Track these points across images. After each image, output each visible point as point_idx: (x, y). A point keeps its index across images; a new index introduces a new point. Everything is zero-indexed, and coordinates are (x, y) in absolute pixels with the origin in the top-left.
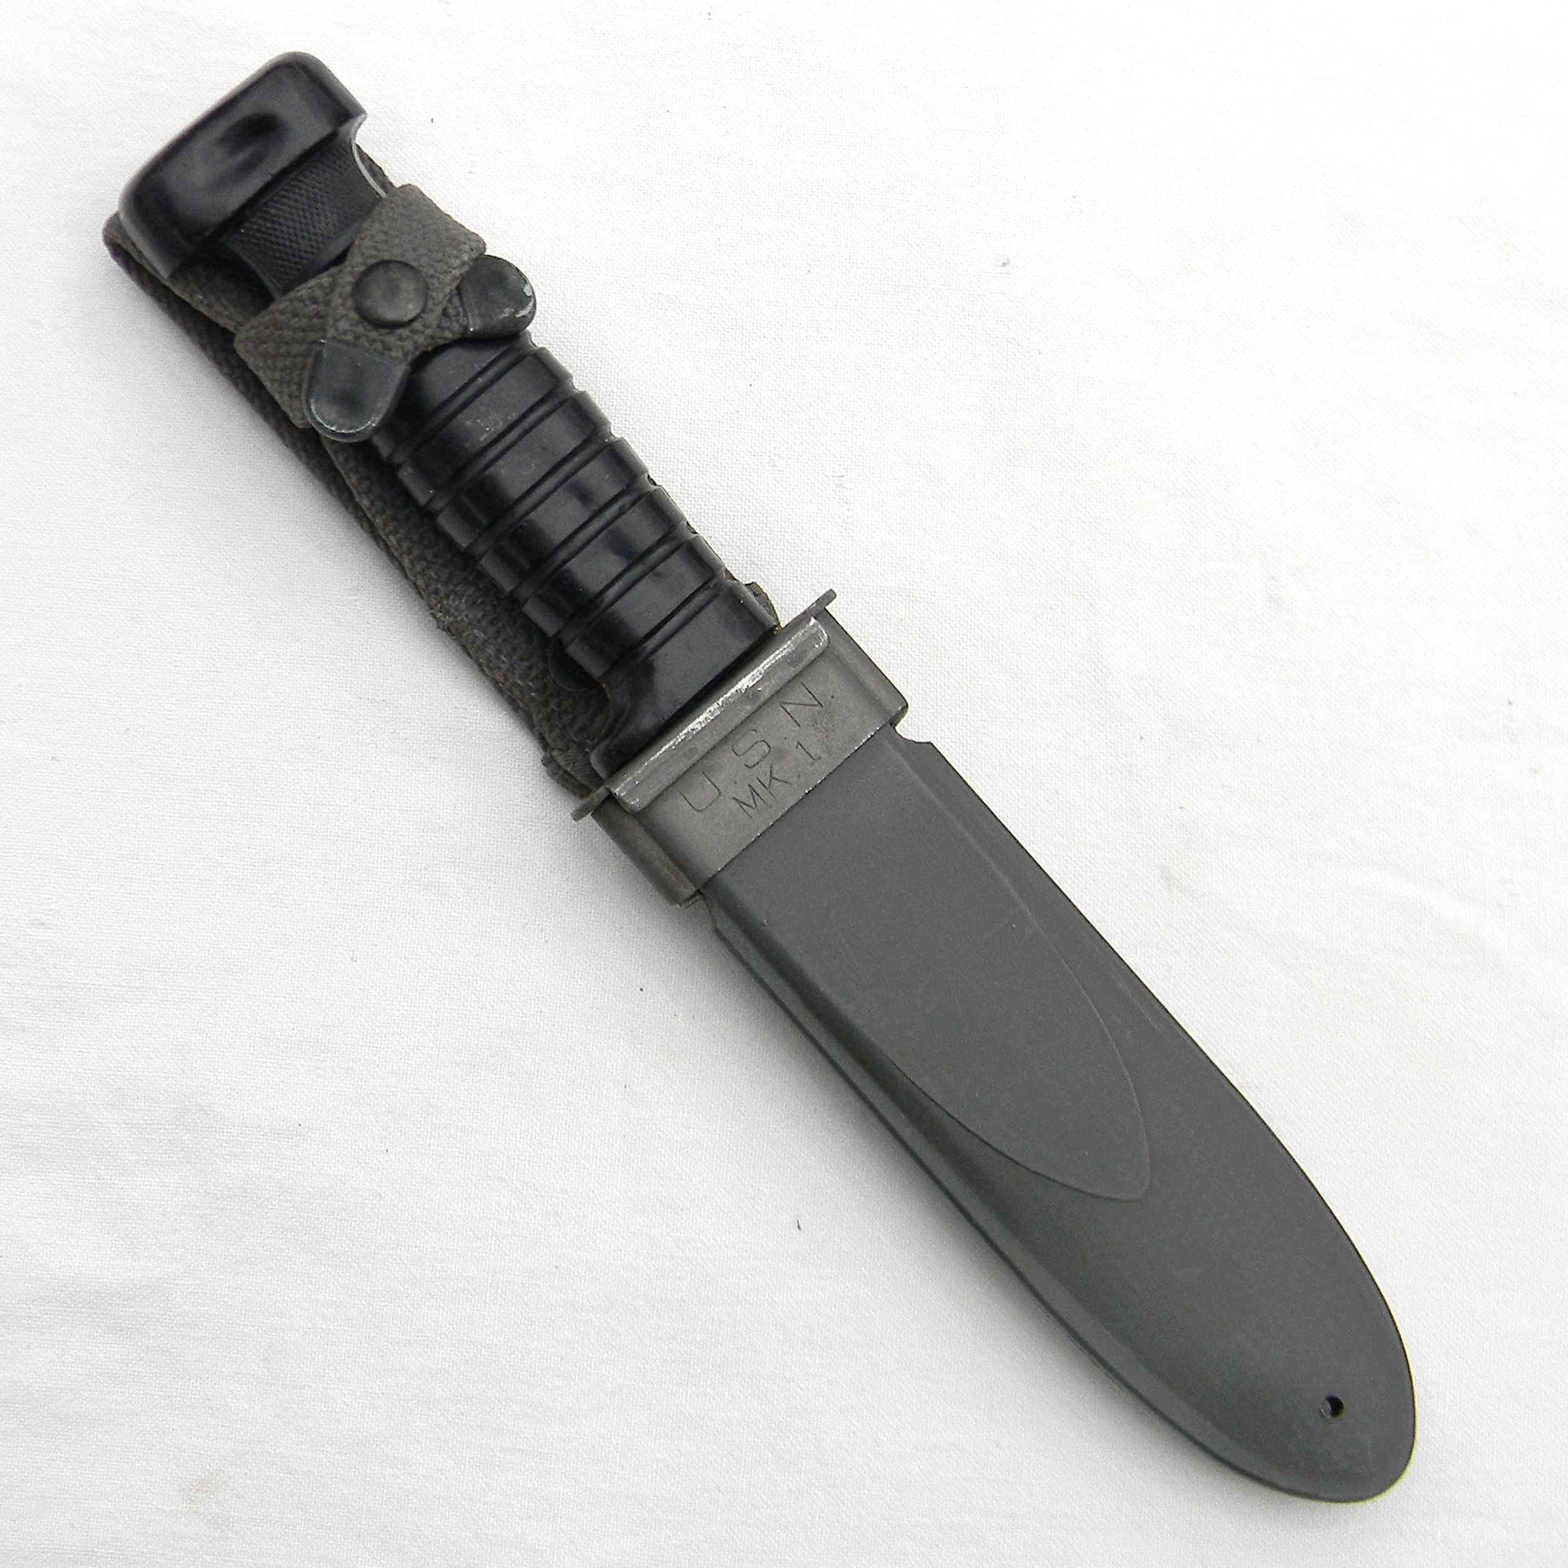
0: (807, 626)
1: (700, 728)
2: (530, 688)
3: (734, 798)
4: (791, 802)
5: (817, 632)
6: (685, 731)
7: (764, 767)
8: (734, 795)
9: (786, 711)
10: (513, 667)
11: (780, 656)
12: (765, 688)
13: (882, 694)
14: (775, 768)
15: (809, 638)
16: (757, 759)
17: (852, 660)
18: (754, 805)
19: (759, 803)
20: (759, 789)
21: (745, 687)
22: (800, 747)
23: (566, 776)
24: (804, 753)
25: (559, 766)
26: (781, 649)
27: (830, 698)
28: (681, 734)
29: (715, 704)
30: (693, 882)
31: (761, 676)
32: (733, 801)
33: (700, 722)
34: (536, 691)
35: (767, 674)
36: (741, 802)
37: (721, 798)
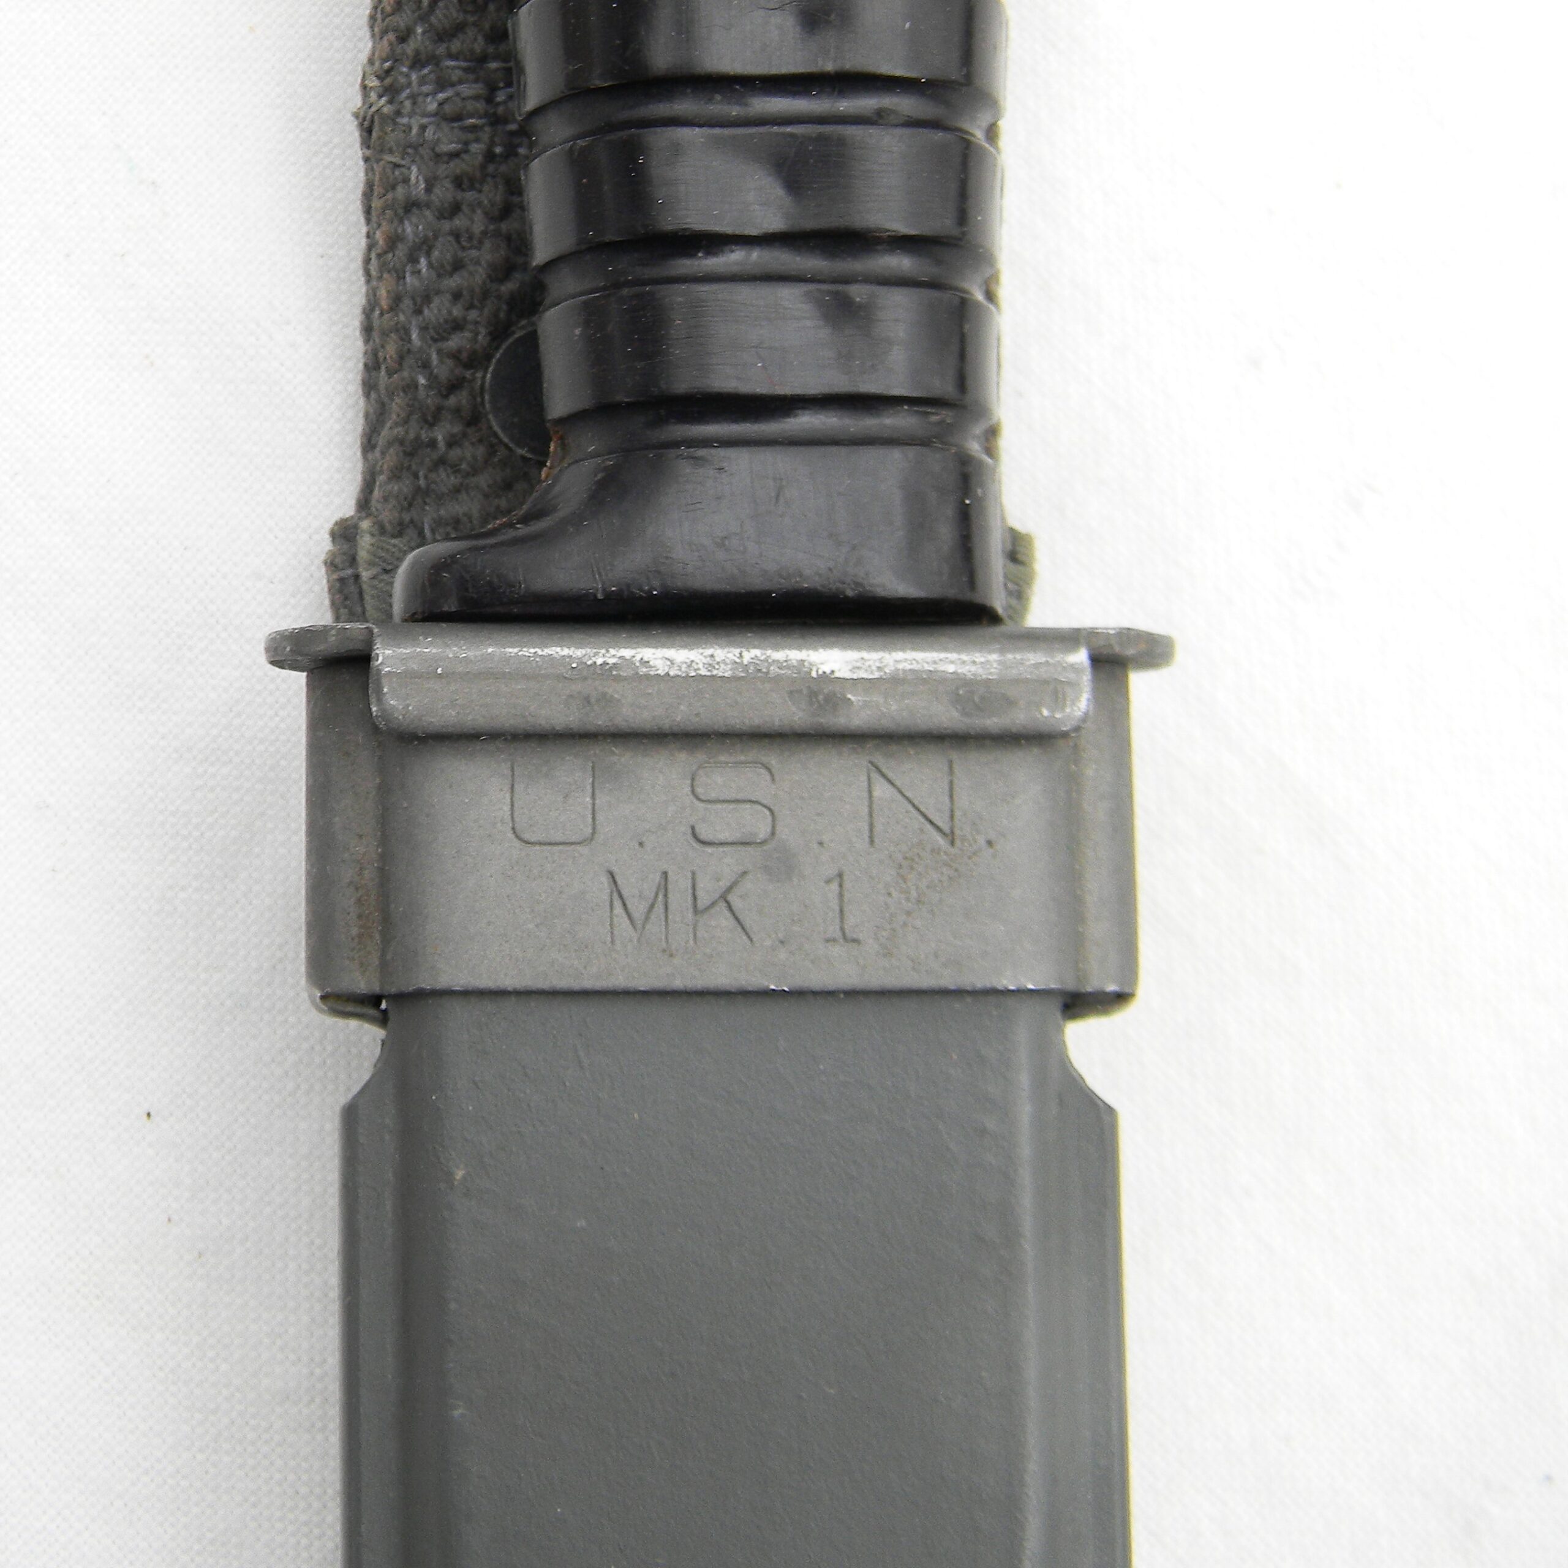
0: (1059, 657)
1: (661, 672)
2: (426, 365)
3: (612, 875)
4: (721, 977)
5: (1070, 683)
6: (627, 653)
7: (727, 864)
8: (615, 869)
9: (870, 792)
10: (427, 299)
11: (951, 668)
12: (866, 704)
13: (1098, 929)
14: (747, 885)
15: (1046, 682)
16: (722, 836)
17: (1096, 811)
18: (639, 926)
19: (655, 927)
20: (679, 899)
21: (827, 669)
22: (834, 886)
23: (352, 588)
24: (834, 904)
25: (353, 561)
26: (964, 657)
27: (981, 841)
28: (612, 651)
29: (737, 651)
30: (384, 966)
31: (876, 675)
32: (605, 879)
33: (672, 662)
34: (432, 378)
35: (895, 682)
36: (621, 896)
37: (583, 850)
